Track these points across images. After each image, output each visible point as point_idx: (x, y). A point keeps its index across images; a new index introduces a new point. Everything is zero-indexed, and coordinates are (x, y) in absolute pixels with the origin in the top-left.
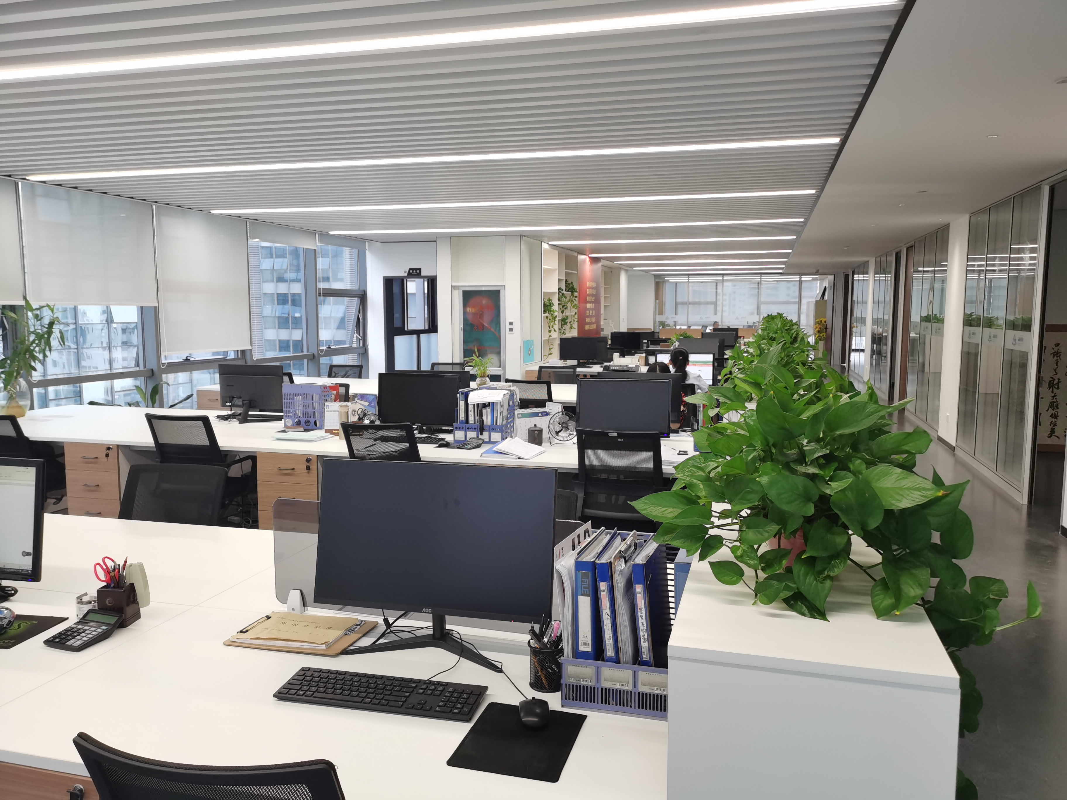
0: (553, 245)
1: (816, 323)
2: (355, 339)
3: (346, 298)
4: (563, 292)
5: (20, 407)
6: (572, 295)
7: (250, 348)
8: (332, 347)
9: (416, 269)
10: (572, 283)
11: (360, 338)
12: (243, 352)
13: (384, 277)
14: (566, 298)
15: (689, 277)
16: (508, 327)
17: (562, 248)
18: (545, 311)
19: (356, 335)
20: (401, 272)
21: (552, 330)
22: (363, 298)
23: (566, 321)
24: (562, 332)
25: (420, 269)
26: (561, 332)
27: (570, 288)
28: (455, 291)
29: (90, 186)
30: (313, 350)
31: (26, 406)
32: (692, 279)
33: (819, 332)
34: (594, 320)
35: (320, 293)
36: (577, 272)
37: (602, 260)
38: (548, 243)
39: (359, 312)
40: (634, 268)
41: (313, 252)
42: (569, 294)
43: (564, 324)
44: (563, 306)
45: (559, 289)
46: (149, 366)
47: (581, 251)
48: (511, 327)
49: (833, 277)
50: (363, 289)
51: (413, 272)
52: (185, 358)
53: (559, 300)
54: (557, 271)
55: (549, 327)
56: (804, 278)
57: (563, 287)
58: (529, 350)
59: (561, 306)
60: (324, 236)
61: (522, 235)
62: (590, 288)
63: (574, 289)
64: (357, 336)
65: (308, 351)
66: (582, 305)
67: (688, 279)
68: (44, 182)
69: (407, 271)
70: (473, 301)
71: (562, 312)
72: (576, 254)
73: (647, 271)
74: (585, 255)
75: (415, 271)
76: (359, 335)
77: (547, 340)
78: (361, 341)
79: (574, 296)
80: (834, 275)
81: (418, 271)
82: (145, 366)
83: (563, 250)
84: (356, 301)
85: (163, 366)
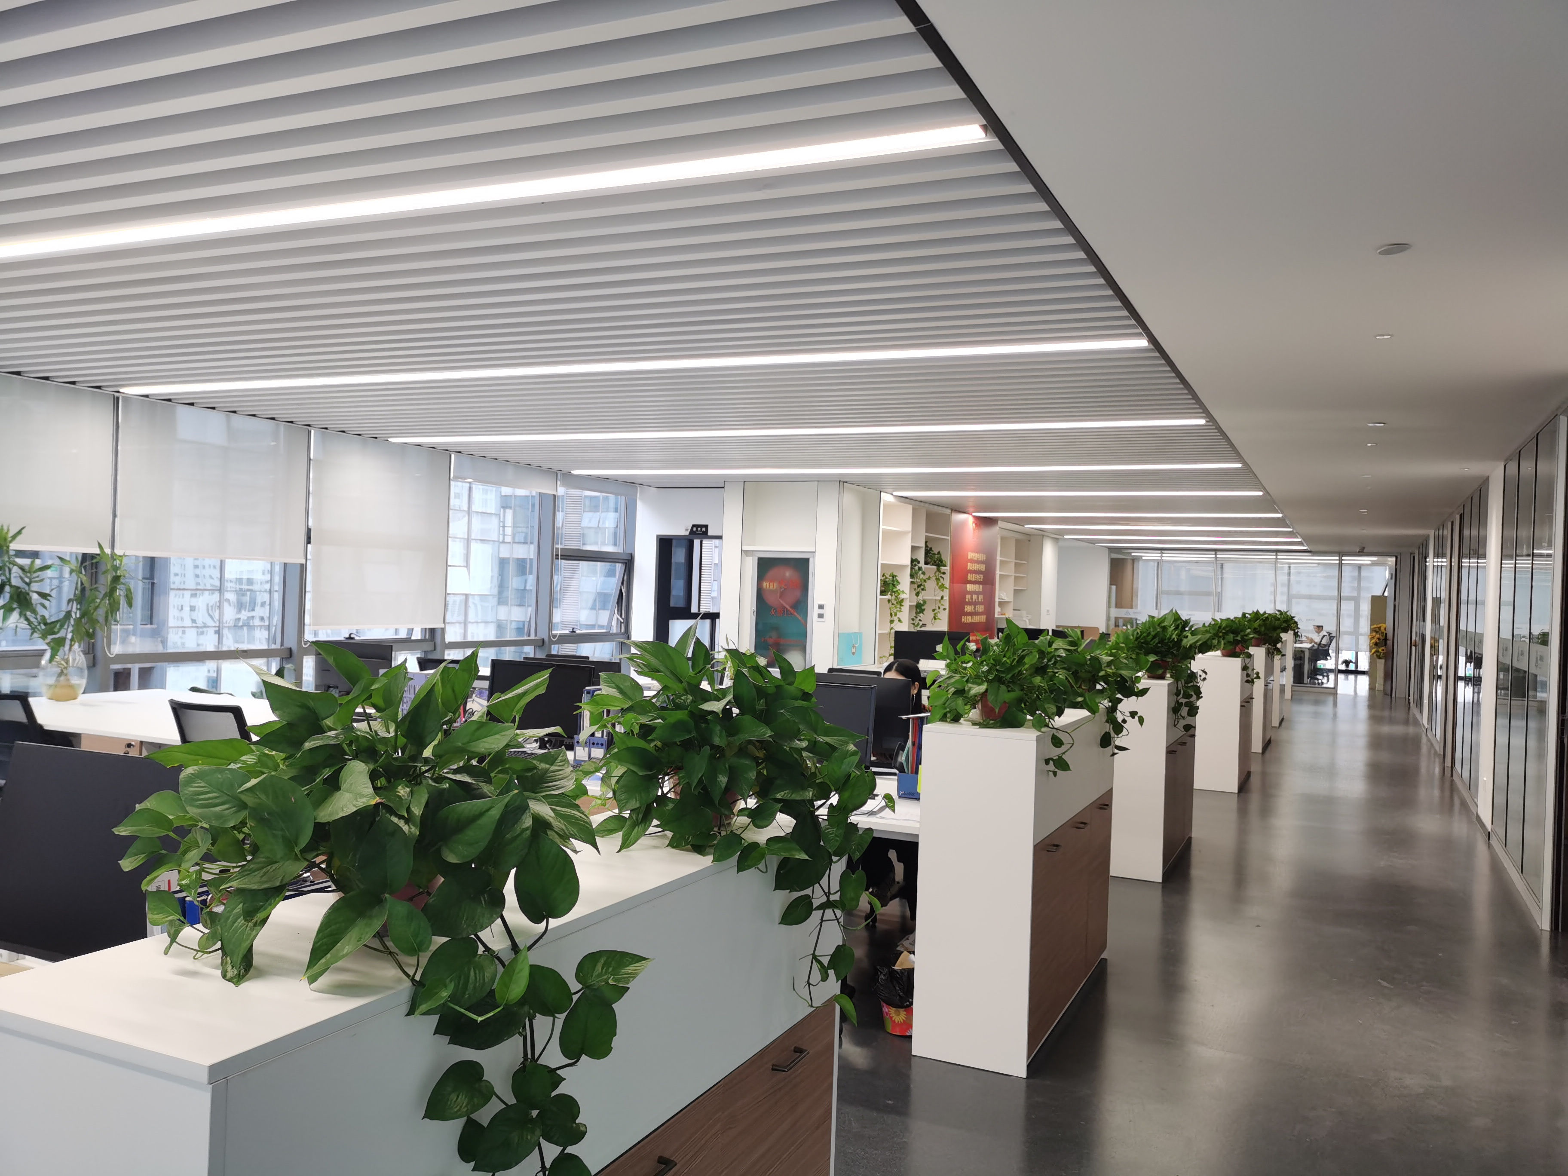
0: (902, 497)
1: (1373, 630)
2: (614, 623)
3: (599, 563)
4: (920, 565)
5: (71, 687)
6: (938, 570)
7: (442, 626)
8: (578, 631)
9: (702, 526)
10: (939, 553)
11: (622, 621)
12: (433, 631)
13: (658, 536)
14: (924, 573)
15: (1162, 553)
16: (817, 611)
17: (921, 502)
18: (883, 593)
19: (616, 616)
20: (680, 529)
21: (895, 618)
22: (629, 563)
23: (923, 608)
24: (916, 624)
25: (706, 526)
26: (914, 624)
27: (933, 557)
28: (748, 558)
29: (211, 402)
30: (543, 634)
31: (79, 685)
32: (1168, 556)
33: (1376, 644)
34: (981, 608)
35: (557, 555)
36: (949, 538)
37: (999, 522)
38: (892, 494)
39: (622, 583)
40: (1065, 537)
41: (552, 498)
42: (933, 568)
43: (920, 613)
44: (919, 586)
45: (913, 561)
46: (287, 645)
47: (958, 508)
48: (821, 611)
49: (1394, 559)
50: (630, 552)
51: (697, 529)
52: (347, 636)
53: (912, 576)
54: (910, 534)
55: (891, 615)
56: (1347, 560)
57: (921, 556)
58: (854, 646)
59: (915, 586)
60: (567, 478)
61: (842, 482)
62: (973, 561)
63: (942, 562)
64: (618, 619)
65: (536, 635)
66: (957, 586)
67: (1161, 556)
68: (147, 396)
69: (690, 528)
70: (773, 573)
71: (917, 594)
72: (948, 511)
73: (1093, 542)
74: (964, 513)
75: (699, 529)
76: (621, 616)
77: (887, 634)
78: (623, 625)
79: (940, 571)
80: (1396, 557)
81: (704, 529)
82: (282, 645)
83: (922, 504)
84: (619, 568)
85: (305, 644)
